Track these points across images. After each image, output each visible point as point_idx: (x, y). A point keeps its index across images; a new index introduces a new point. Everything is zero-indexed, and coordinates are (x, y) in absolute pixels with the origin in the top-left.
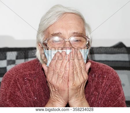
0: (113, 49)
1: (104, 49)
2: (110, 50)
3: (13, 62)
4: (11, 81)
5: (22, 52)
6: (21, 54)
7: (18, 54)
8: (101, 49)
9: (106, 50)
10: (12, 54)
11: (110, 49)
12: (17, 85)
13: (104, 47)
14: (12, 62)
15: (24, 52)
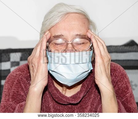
0: (123, 47)
1: (114, 47)
2: (120, 49)
3: (17, 64)
4: (14, 81)
5: (27, 53)
6: (26, 55)
7: (22, 55)
8: (111, 48)
9: (116, 49)
10: (15, 56)
11: (120, 47)
12: (21, 85)
13: (114, 46)
14: (15, 64)
15: (29, 52)
